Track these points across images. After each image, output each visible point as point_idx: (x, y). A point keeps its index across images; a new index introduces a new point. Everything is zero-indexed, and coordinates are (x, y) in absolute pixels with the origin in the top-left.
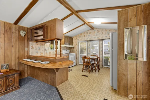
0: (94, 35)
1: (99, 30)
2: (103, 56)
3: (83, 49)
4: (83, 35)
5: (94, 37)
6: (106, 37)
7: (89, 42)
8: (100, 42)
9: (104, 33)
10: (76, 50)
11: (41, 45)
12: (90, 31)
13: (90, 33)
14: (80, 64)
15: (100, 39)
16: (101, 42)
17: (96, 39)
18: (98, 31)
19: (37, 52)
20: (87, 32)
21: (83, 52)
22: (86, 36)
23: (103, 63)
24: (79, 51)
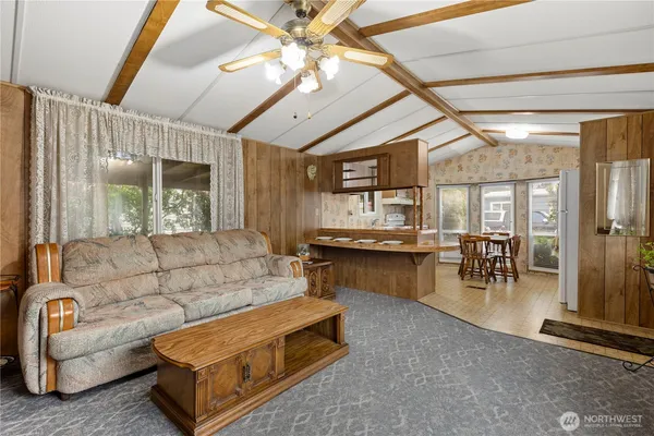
0: (498, 166)
1: (514, 147)
2: (527, 235)
3: (453, 210)
4: (454, 165)
5: (498, 171)
6: (542, 170)
7: (478, 190)
8: (518, 187)
9: (534, 159)
10: (429, 214)
11: (342, 201)
12: (482, 152)
13: (482, 158)
14: (441, 260)
15: (521, 177)
16: (520, 188)
17: (506, 177)
18: (513, 152)
19: (334, 220)
20: (470, 156)
21: (453, 221)
22: (468, 167)
23: (527, 258)
24: (438, 217)
